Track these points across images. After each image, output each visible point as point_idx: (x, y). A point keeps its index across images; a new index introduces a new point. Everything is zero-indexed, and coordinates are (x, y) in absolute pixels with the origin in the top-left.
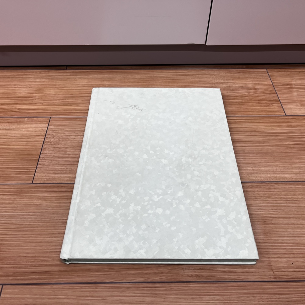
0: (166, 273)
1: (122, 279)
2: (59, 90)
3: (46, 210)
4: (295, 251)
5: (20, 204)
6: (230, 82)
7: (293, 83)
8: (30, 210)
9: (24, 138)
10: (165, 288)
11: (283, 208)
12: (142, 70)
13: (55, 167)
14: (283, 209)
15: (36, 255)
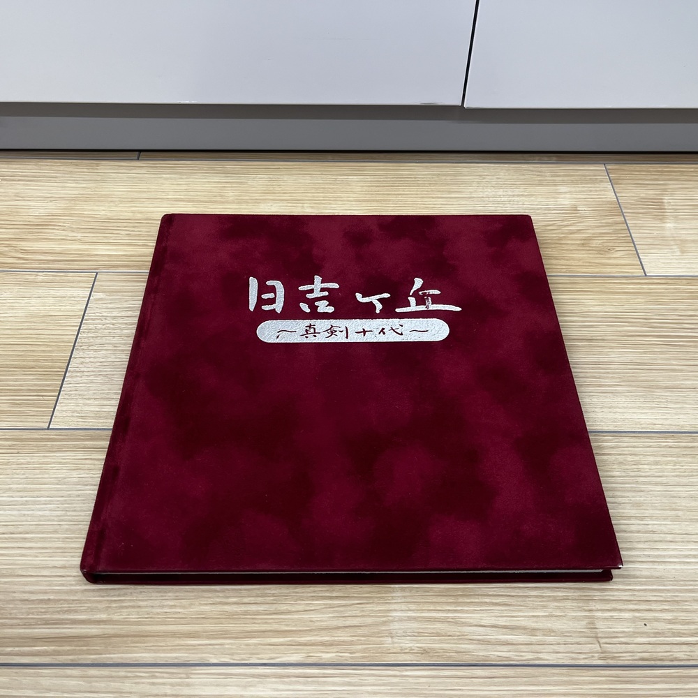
0: (351, 643)
1: (249, 656)
2: (120, 209)
3: (79, 492)
4: (652, 596)
5: (17, 476)
6: (518, 195)
7: (666, 199)
8: (40, 490)
9: (32, 320)
10: (347, 679)
11: (627, 494)
12: (316, 163)
13: (103, 390)
14: (628, 497)
15: (52, 597)
